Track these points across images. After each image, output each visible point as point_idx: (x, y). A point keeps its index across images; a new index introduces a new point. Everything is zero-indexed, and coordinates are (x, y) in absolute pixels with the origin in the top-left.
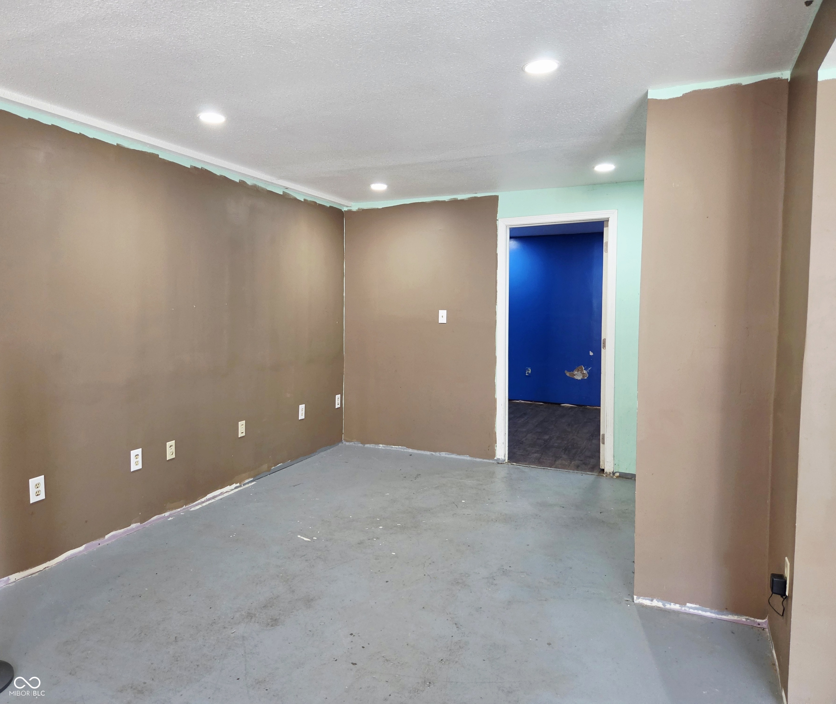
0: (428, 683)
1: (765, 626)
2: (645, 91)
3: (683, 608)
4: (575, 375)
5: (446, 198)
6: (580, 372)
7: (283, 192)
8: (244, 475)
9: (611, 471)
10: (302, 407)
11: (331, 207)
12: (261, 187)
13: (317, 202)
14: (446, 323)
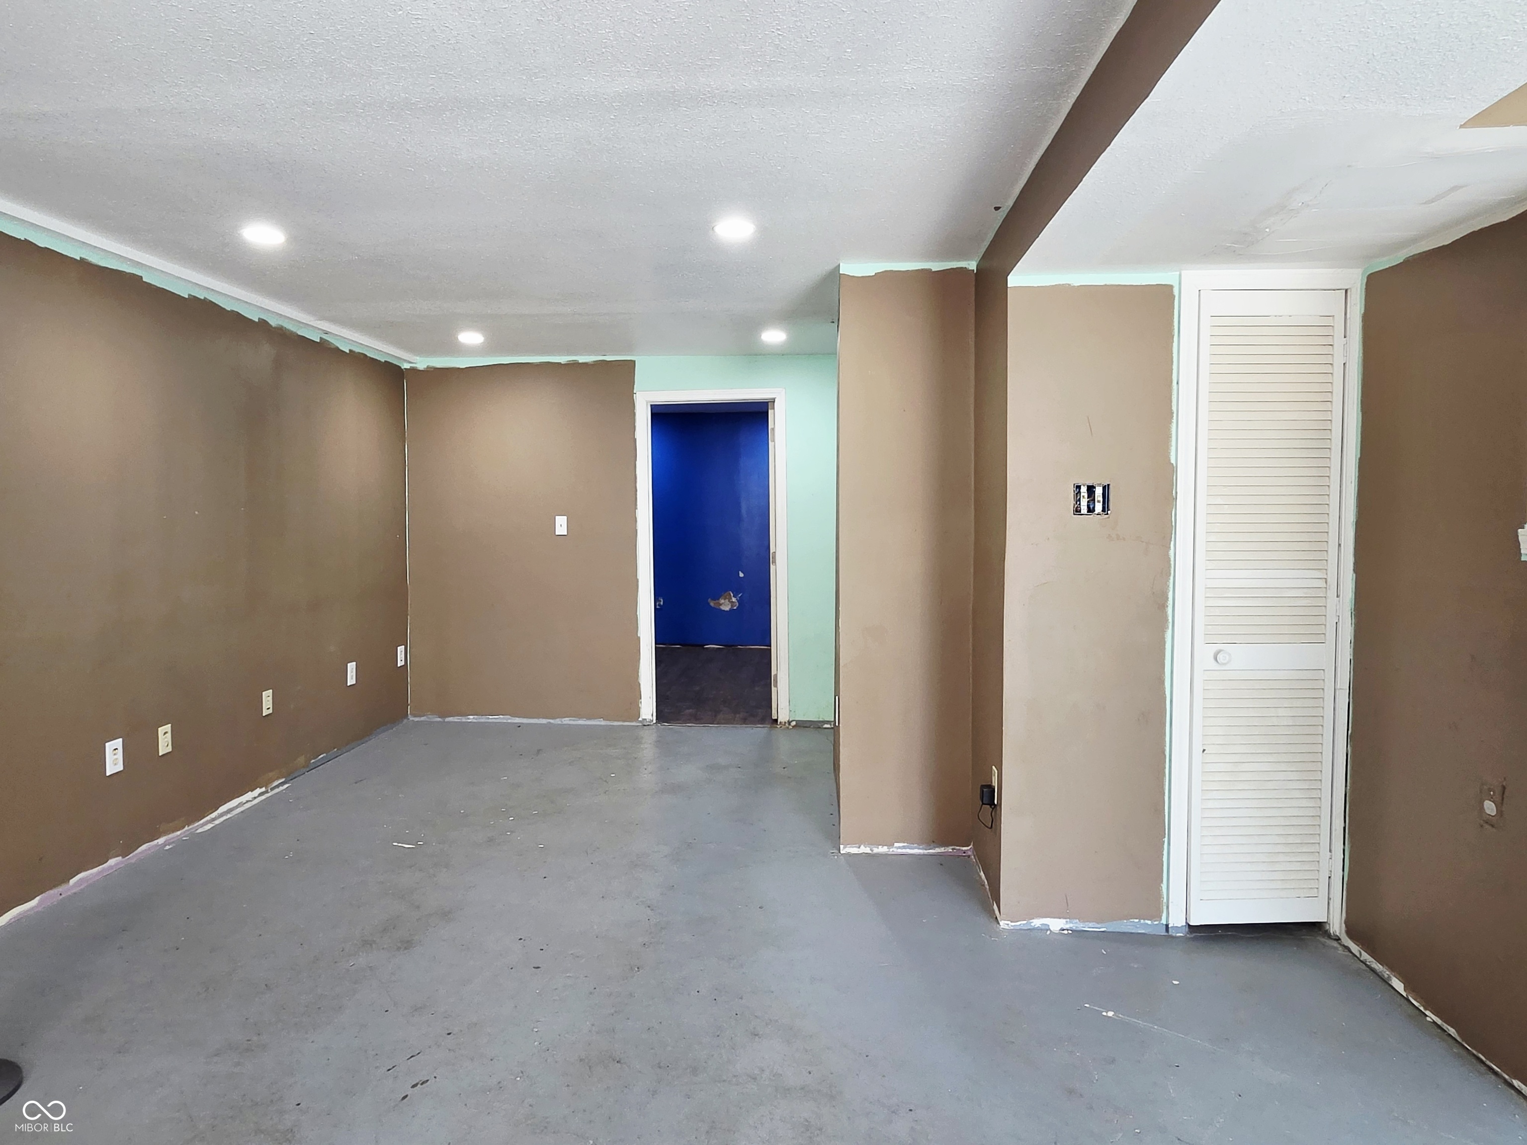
0: (636, 969)
1: (970, 853)
2: (837, 264)
3: (891, 850)
4: (721, 605)
5: (563, 359)
6: (727, 600)
7: (321, 338)
8: (271, 774)
9: (786, 720)
10: (352, 667)
11: (387, 363)
12: (289, 330)
13: (368, 355)
14: (566, 534)
